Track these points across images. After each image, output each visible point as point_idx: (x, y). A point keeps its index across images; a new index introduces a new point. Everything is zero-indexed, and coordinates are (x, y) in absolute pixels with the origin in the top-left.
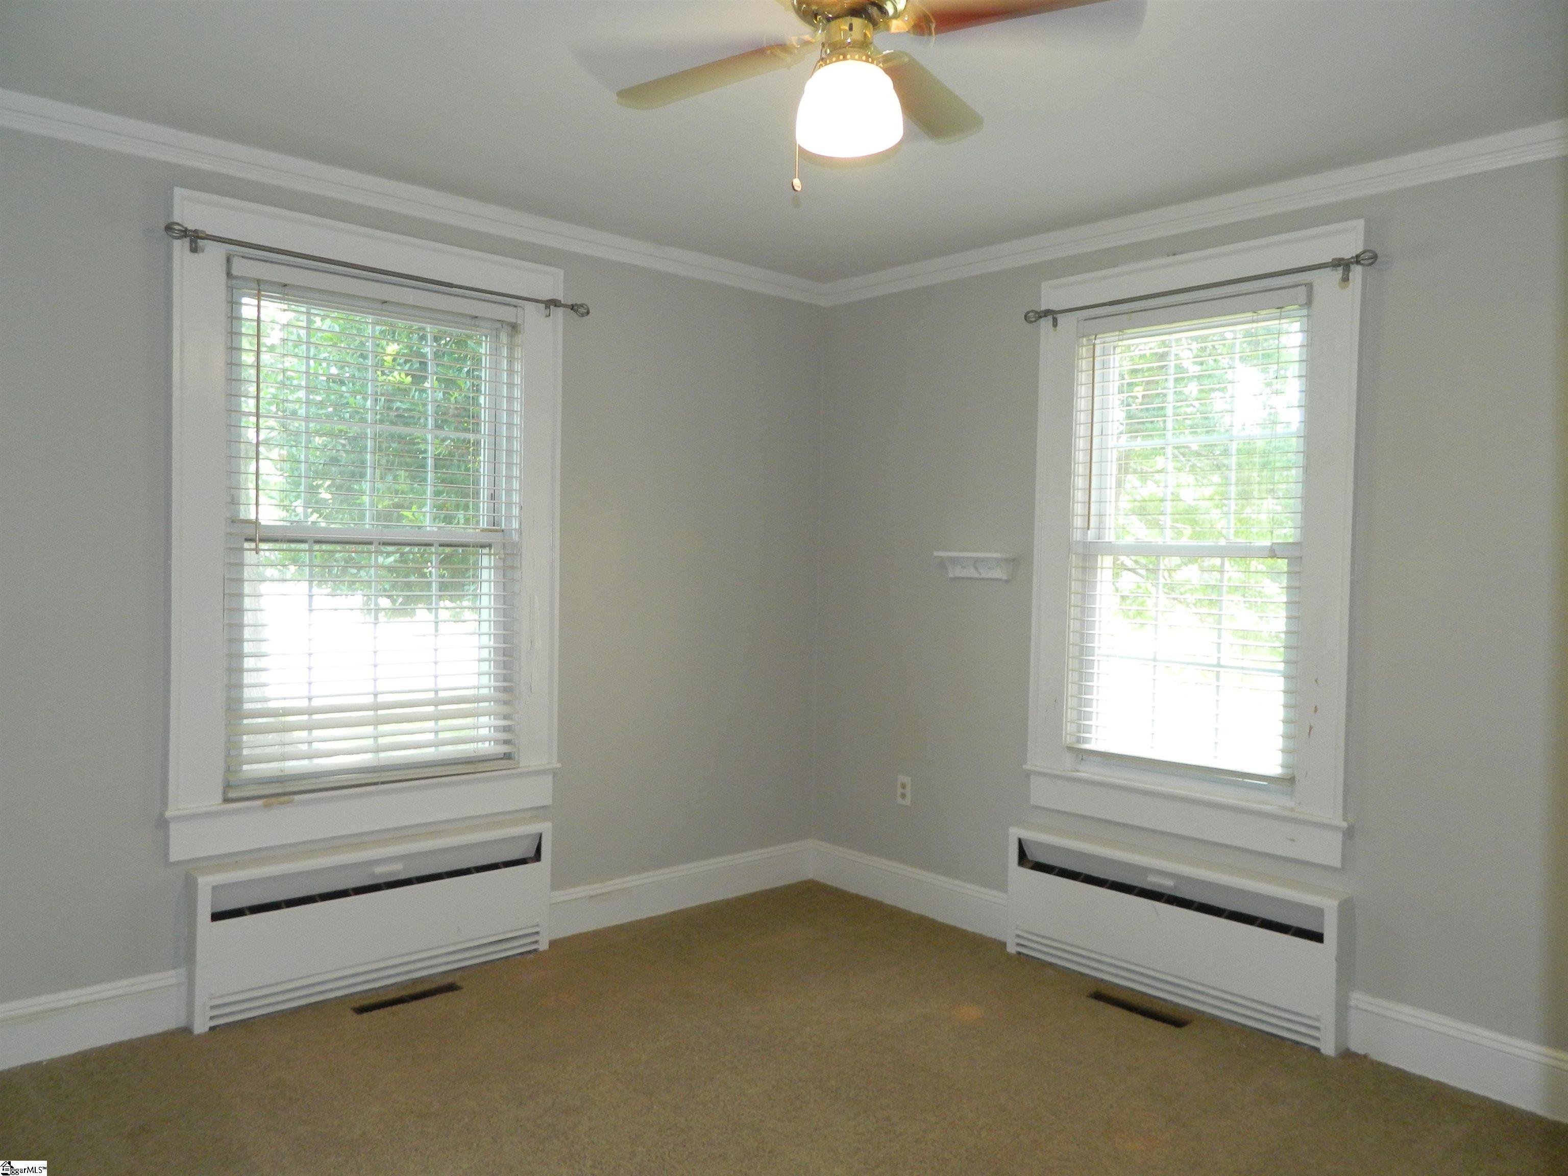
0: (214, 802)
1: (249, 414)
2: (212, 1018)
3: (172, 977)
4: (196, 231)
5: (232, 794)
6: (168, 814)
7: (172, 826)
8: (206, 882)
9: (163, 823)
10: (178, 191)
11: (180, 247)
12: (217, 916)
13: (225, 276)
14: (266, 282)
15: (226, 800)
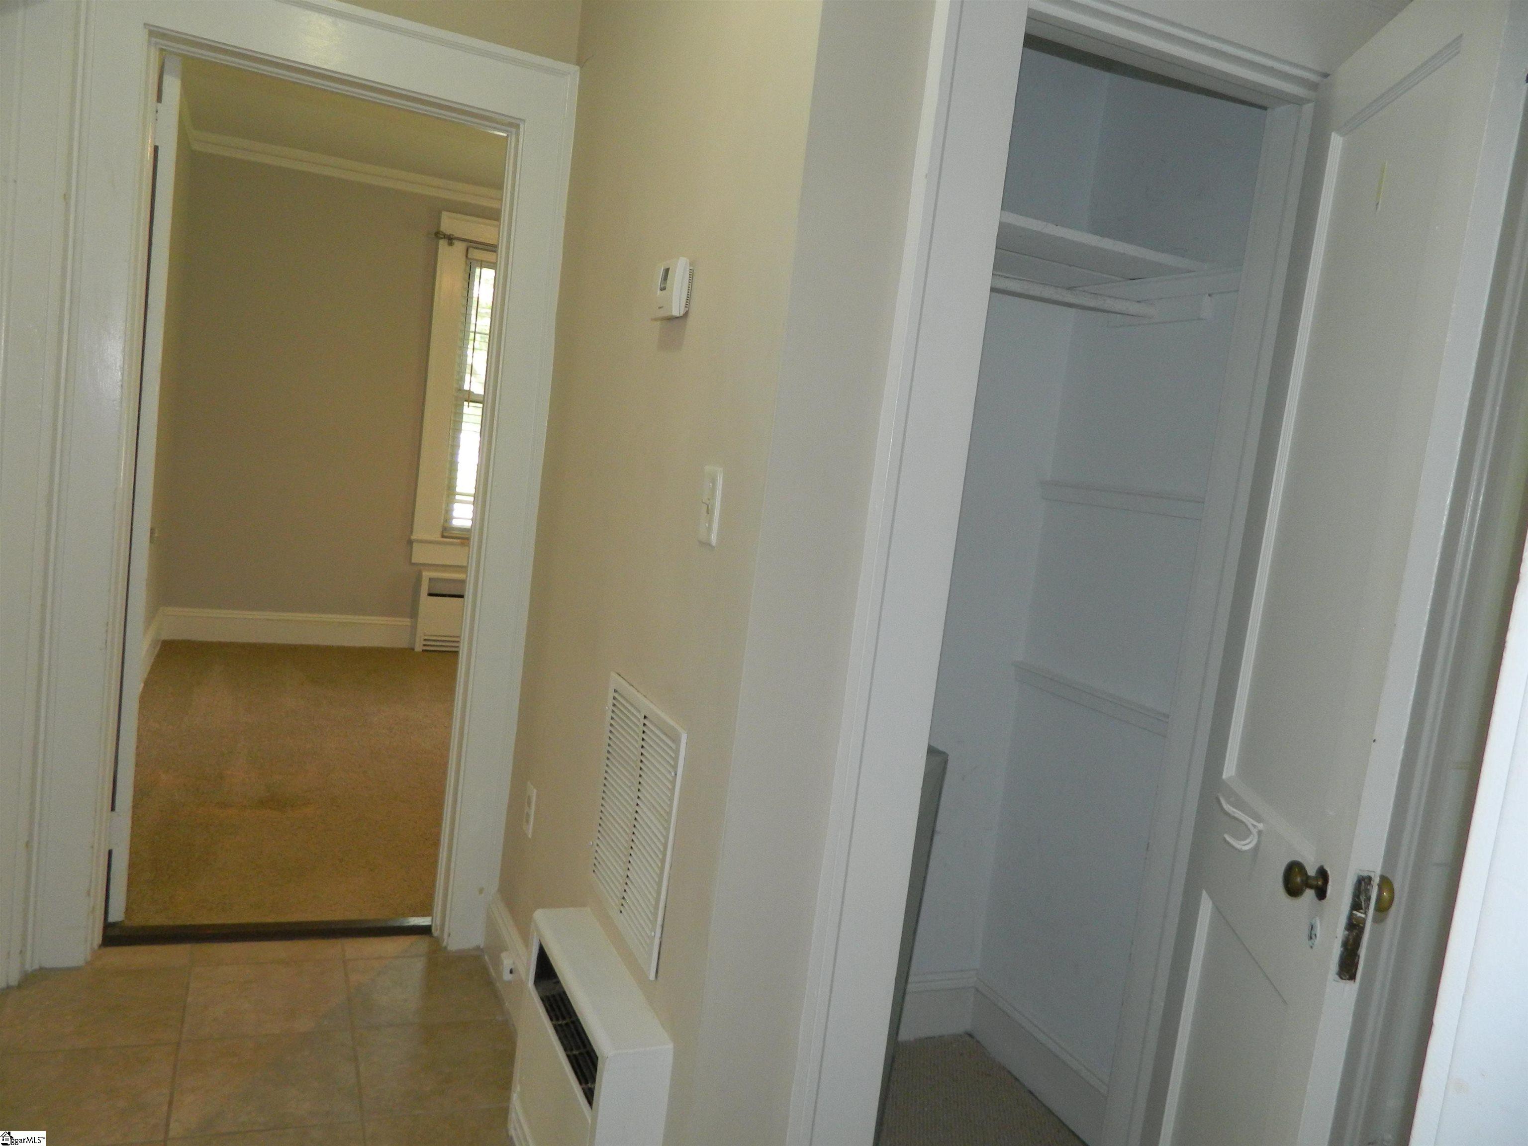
0: (437, 537)
1: (472, 332)
2: (424, 645)
3: (407, 621)
4: (450, 235)
5: (445, 534)
6: (413, 537)
7: (415, 545)
8: (427, 575)
9: (410, 543)
10: (444, 213)
11: (443, 243)
12: (430, 595)
13: (465, 257)
14: (485, 261)
15: (443, 536)
